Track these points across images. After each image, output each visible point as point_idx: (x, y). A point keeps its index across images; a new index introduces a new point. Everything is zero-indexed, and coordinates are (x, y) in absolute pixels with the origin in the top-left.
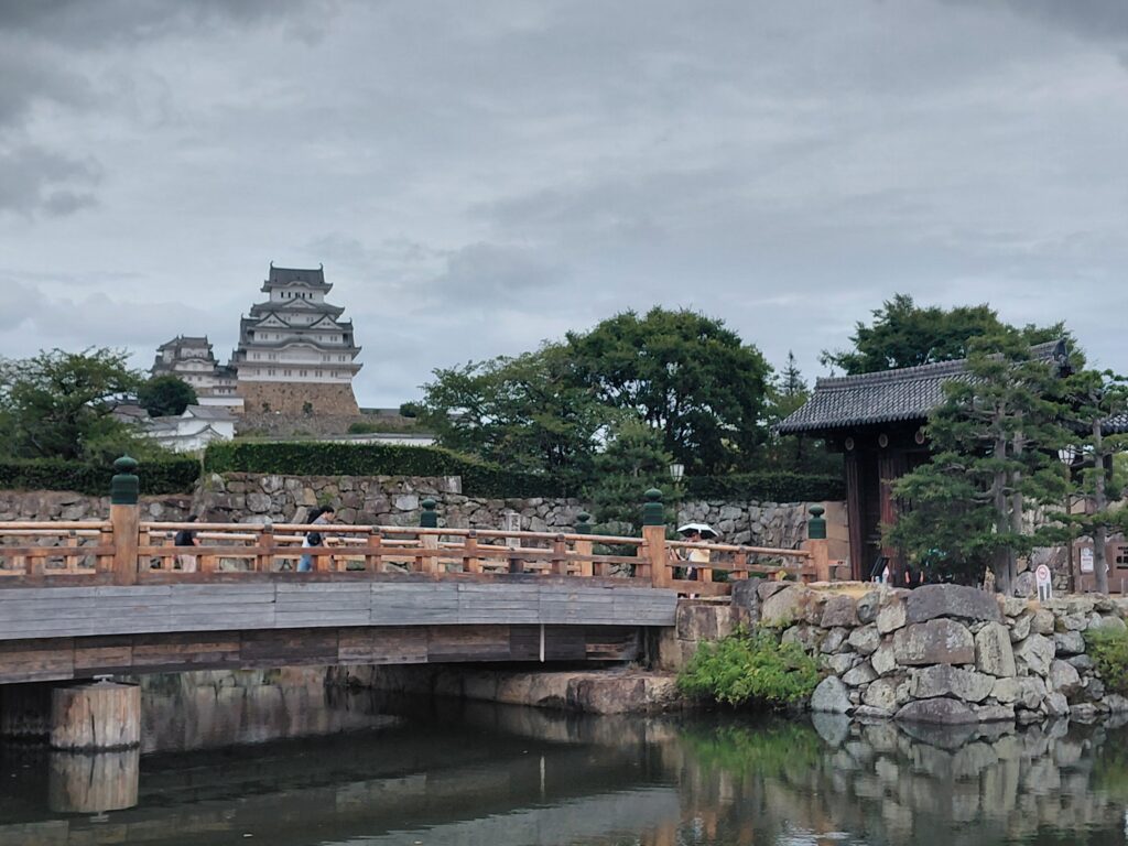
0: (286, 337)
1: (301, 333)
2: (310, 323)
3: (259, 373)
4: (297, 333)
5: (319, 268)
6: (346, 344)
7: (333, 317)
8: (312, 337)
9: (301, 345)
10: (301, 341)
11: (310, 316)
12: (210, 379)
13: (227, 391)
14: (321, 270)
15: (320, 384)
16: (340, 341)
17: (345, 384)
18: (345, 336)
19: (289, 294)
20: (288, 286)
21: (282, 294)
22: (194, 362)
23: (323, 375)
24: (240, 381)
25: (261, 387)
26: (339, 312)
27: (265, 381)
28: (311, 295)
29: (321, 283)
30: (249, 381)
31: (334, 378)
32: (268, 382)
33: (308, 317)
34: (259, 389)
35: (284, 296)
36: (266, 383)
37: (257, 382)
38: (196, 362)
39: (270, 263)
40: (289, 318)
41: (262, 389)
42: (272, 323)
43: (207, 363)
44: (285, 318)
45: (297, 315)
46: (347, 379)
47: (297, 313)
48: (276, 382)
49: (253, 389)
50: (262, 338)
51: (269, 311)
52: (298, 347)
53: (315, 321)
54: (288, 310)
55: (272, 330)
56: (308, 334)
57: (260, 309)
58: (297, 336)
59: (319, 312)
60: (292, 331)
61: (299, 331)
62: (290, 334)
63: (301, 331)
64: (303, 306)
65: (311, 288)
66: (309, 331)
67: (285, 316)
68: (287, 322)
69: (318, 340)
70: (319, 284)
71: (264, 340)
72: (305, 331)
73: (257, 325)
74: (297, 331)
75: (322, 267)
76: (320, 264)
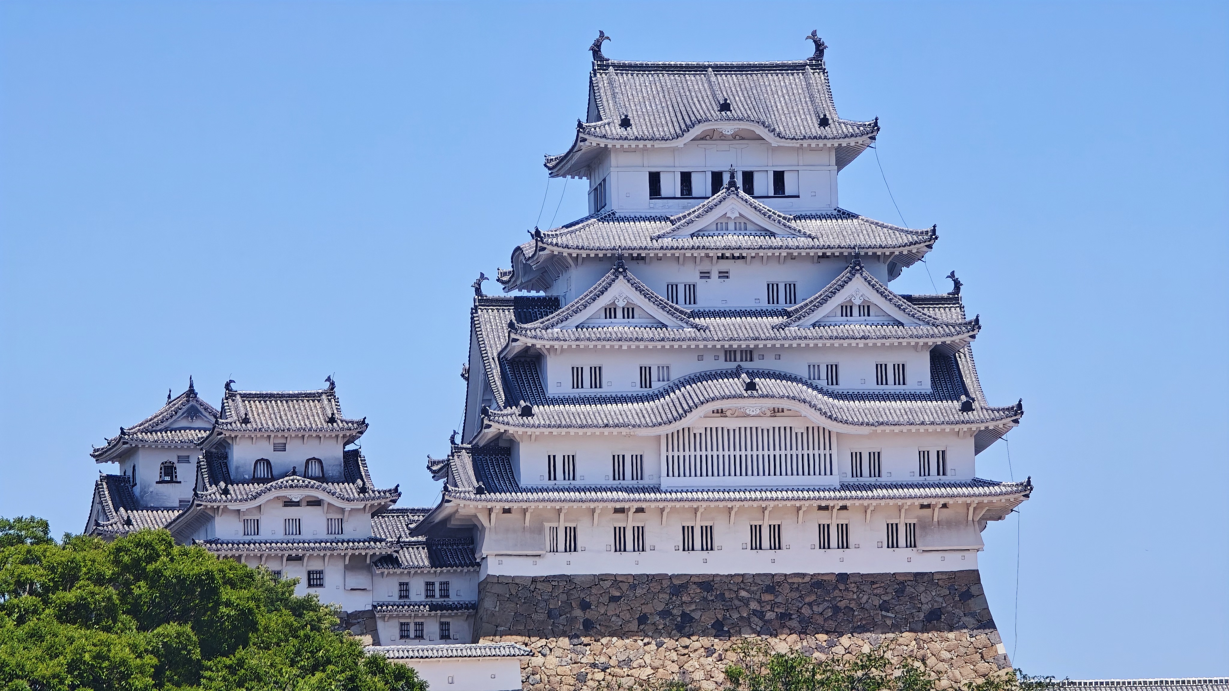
0: (685, 369)
1: (750, 354)
2: (784, 304)
3: (572, 546)
4: (731, 354)
6: (946, 399)
8: (797, 368)
9: (753, 406)
10: (753, 388)
11: (782, 274)
12: (359, 579)
13: (432, 627)
14: (816, 63)
15: (843, 577)
17: (953, 576)
19: (686, 178)
20: (680, 143)
21: (655, 179)
22: (289, 503)
23: (853, 539)
24: (500, 580)
25: (585, 606)
26: (914, 249)
27: (602, 578)
28: (779, 177)
29: (824, 122)
30: (534, 580)
31: (903, 553)
32: (616, 580)
33: (773, 279)
34: (578, 612)
35: (664, 192)
36: (607, 584)
37: (568, 579)
38: (297, 504)
39: (591, 43)
40: (691, 289)
41: (589, 614)
42: (619, 313)
43: (348, 506)
44: (672, 288)
45: (724, 275)
46: (959, 555)
47: (724, 265)
48: (650, 579)
49: (550, 614)
50: (578, 382)
51: (603, 258)
52: (742, 415)
53: (805, 297)
54: (688, 253)
55: (625, 345)
56: (778, 357)
57: (566, 252)
58: (731, 365)
59: (824, 256)
60: (710, 344)
61: (744, 345)
62: (700, 358)
63: (752, 344)
64: (751, 233)
65: (777, 149)
66: (787, 343)
67: (672, 280)
68: (683, 305)
69: (822, 383)
70: (816, 129)
71: (587, 391)
72: (769, 343)
73: (559, 328)
74: (735, 345)
75: (820, 48)
76: (812, 37)
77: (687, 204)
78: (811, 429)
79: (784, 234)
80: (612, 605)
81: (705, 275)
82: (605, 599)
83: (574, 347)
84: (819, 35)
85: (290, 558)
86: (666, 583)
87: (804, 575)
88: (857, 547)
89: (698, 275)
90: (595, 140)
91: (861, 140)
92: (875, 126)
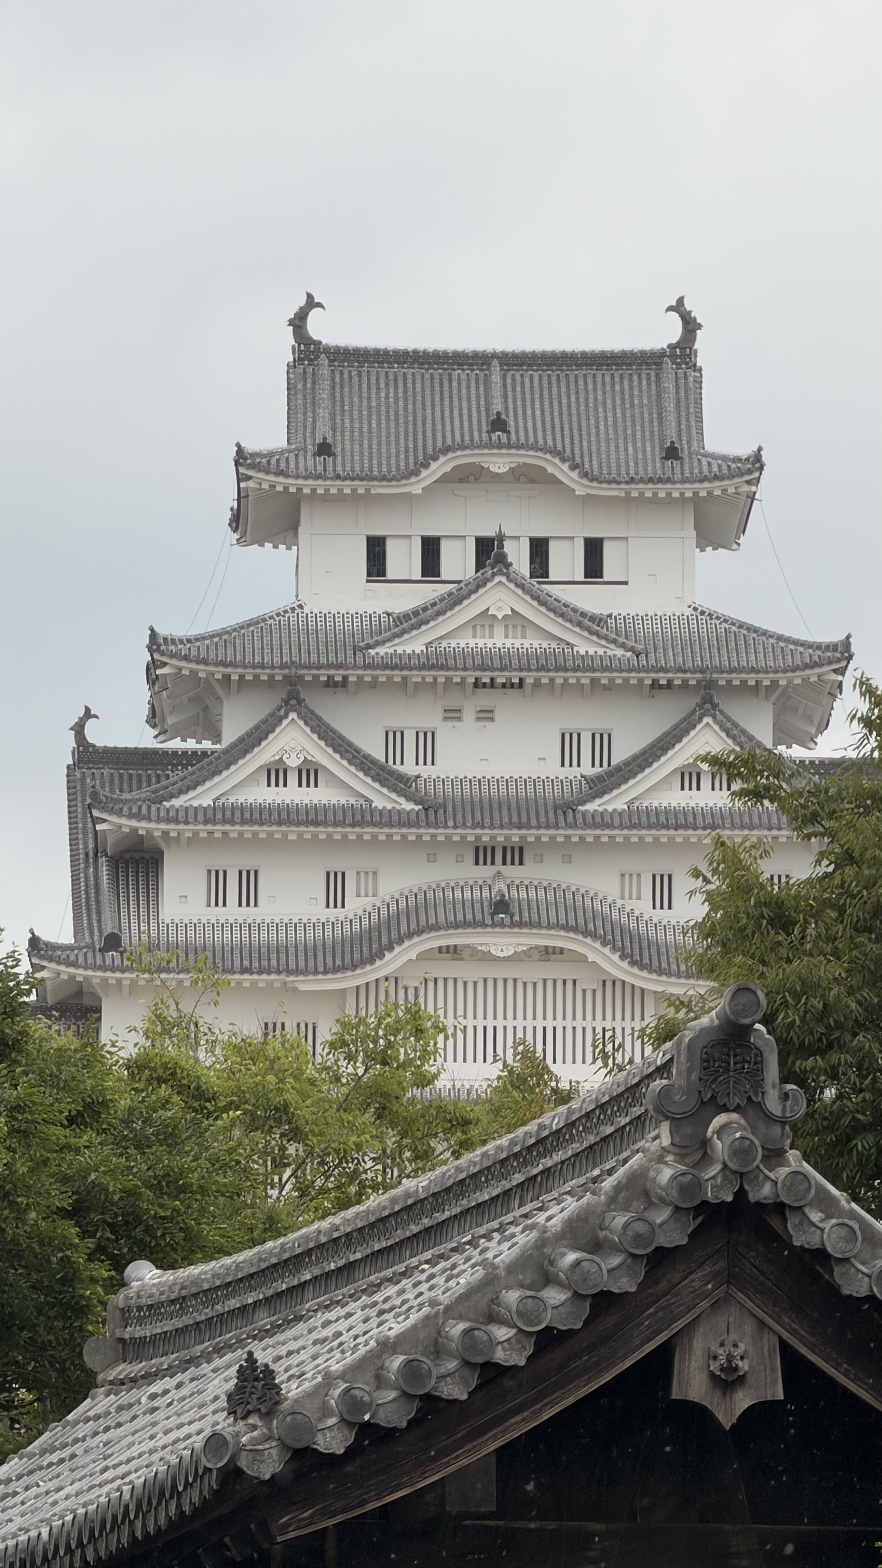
0: (404, 877)
1: (517, 853)
2: (588, 768)
4: (482, 853)
7: (759, 720)
8: (599, 878)
9: (503, 942)
10: (503, 910)
11: (588, 716)
19: (431, 547)
20: (416, 487)
21: (377, 548)
26: (813, 675)
28: (594, 549)
29: (671, 453)
33: (572, 725)
35: (393, 569)
40: (429, 737)
42: (293, 779)
44: (395, 738)
45: (486, 715)
47: (485, 699)
50: (218, 898)
51: (271, 683)
52: (488, 958)
53: (621, 753)
54: (416, 677)
55: (293, 833)
56: (568, 859)
57: (203, 671)
58: (486, 872)
59: (655, 685)
60: (441, 834)
61: (501, 836)
62: (432, 858)
63: (515, 836)
64: (531, 643)
65: (588, 499)
66: (575, 834)
67: (396, 723)
68: (409, 768)
69: (643, 906)
70: (655, 465)
71: (232, 912)
72: (545, 834)
73: (178, 802)
74: (486, 835)
75: (690, 326)
76: (679, 307)
77: (432, 591)
78: (610, 984)
79: (585, 646)
81: (453, 714)
83: (203, 835)
84: (688, 305)
89: (440, 714)
90: (267, 480)
91: (732, 486)
92: (756, 462)
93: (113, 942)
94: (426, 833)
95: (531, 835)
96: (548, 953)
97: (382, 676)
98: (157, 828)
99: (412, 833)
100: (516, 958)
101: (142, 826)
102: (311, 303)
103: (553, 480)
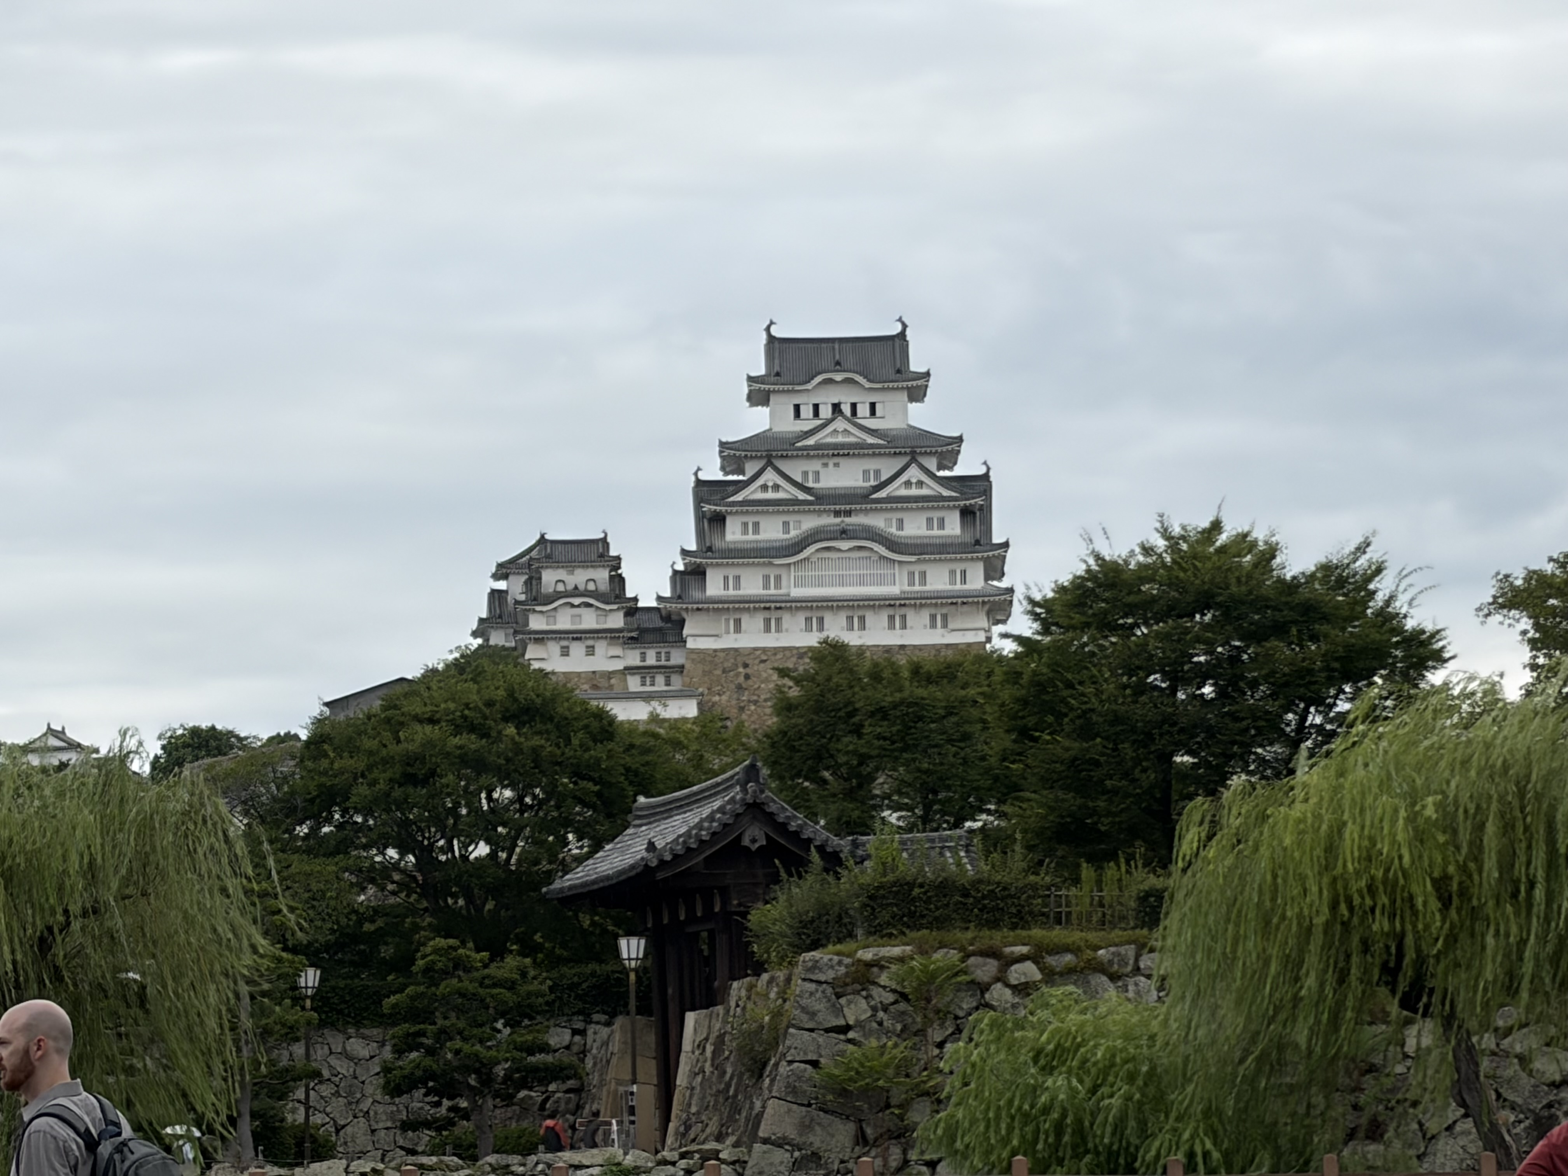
0: (810, 523)
1: (848, 513)
2: (873, 483)
3: (738, 629)
4: (837, 513)
5: (897, 329)
6: (968, 538)
7: (931, 464)
8: (877, 521)
9: (845, 545)
10: (844, 533)
11: (872, 464)
12: (617, 651)
13: (660, 679)
14: (902, 335)
15: (902, 647)
16: (953, 527)
17: (970, 645)
18: (967, 514)
19: (816, 407)
20: (809, 386)
21: (797, 408)
22: (573, 606)
23: (909, 624)
24: (692, 651)
25: (746, 666)
26: (950, 448)
27: (756, 649)
28: (873, 406)
29: (899, 371)
30: (715, 651)
31: (939, 630)
32: (764, 650)
33: (866, 467)
34: (741, 670)
35: (803, 415)
36: (758, 653)
37: (736, 650)
38: (578, 606)
39: (765, 326)
40: (817, 474)
41: (748, 671)
42: (770, 490)
43: (608, 607)
44: (805, 474)
45: (836, 465)
46: (973, 632)
47: (836, 460)
48: (784, 649)
49: (724, 671)
50: (745, 532)
51: (761, 457)
52: (839, 550)
53: (883, 478)
54: (812, 453)
55: (771, 509)
56: (866, 515)
57: (738, 453)
58: (838, 520)
59: (895, 453)
60: (822, 507)
61: (843, 507)
62: (819, 516)
63: (848, 507)
64: (852, 439)
65: (871, 389)
66: (869, 506)
67: (805, 469)
68: (810, 484)
69: (893, 530)
70: (893, 376)
71: (751, 537)
72: (858, 507)
73: (731, 499)
74: (838, 507)
75: (905, 326)
76: (900, 320)
77: (818, 422)
78: (882, 558)
79: (871, 440)
80: (762, 665)
81: (825, 465)
82: (757, 661)
83: (740, 510)
84: (904, 319)
85: (573, 639)
86: (795, 652)
87: (878, 646)
88: (911, 628)
89: (821, 465)
90: (757, 386)
91: (919, 382)
92: (927, 374)
93: (710, 549)
94: (817, 507)
95: (853, 507)
96: (860, 548)
97: (800, 453)
98: (723, 509)
99: (812, 508)
100: (850, 550)
101: (718, 508)
102: (772, 323)
103: (856, 382)
